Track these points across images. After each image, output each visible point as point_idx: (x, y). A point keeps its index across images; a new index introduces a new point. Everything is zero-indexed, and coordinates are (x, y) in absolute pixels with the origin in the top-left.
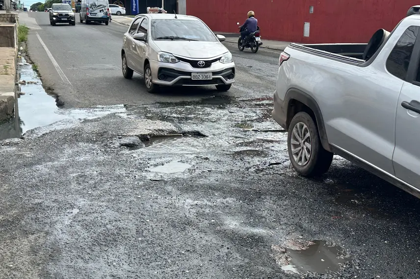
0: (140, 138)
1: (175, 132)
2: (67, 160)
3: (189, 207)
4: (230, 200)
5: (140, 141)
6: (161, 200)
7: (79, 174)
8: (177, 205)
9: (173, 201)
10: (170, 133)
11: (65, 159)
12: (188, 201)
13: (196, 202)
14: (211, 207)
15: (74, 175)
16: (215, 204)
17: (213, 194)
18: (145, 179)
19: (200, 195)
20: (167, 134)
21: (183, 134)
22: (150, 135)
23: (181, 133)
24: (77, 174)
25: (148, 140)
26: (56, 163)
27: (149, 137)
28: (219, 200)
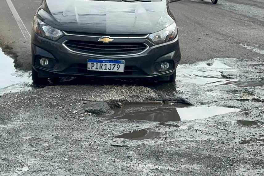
0: (109, 104)
1: (154, 98)
2: (21, 123)
3: (148, 171)
4: (196, 167)
5: (108, 108)
6: (118, 163)
7: (33, 137)
8: (135, 168)
9: (132, 165)
10: (147, 99)
11: (19, 122)
12: (148, 165)
13: (156, 167)
14: (173, 172)
15: (28, 138)
16: (178, 169)
17: (179, 160)
18: (105, 144)
19: (164, 160)
20: (144, 100)
21: (163, 102)
22: (122, 101)
23: (161, 101)
24: (31, 137)
25: (119, 107)
26: (9, 125)
27: (120, 104)
28: (183, 166)
